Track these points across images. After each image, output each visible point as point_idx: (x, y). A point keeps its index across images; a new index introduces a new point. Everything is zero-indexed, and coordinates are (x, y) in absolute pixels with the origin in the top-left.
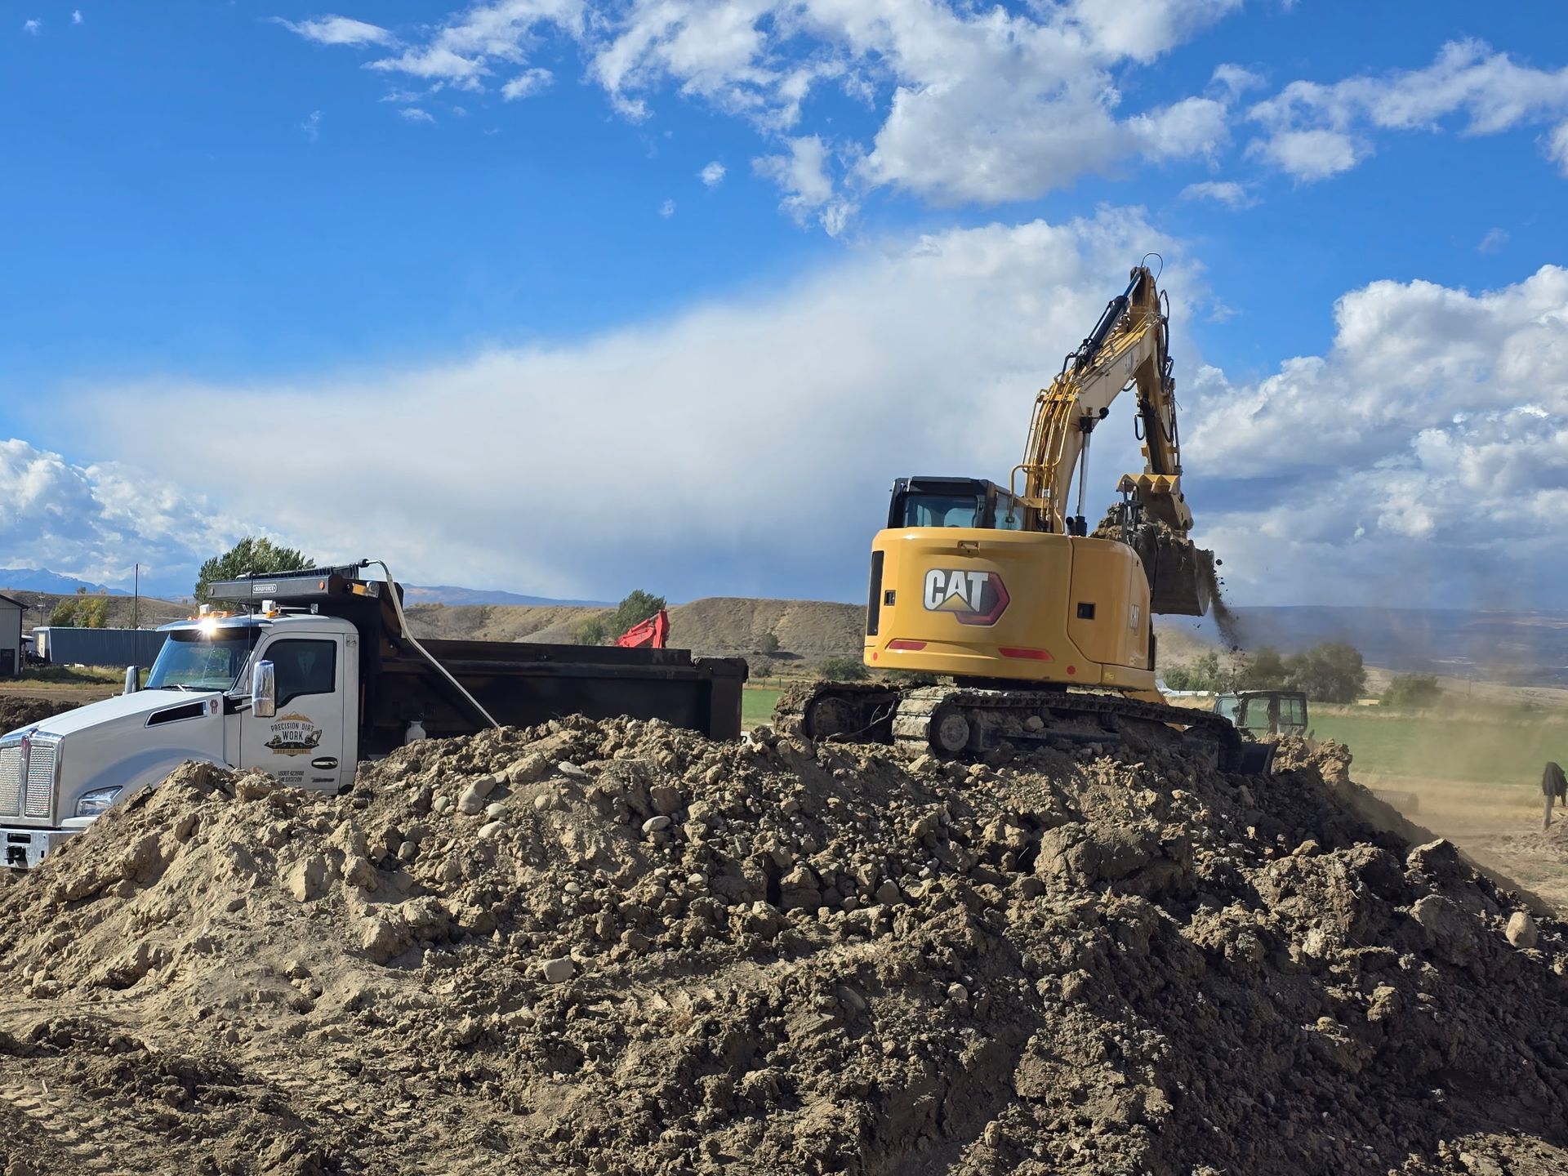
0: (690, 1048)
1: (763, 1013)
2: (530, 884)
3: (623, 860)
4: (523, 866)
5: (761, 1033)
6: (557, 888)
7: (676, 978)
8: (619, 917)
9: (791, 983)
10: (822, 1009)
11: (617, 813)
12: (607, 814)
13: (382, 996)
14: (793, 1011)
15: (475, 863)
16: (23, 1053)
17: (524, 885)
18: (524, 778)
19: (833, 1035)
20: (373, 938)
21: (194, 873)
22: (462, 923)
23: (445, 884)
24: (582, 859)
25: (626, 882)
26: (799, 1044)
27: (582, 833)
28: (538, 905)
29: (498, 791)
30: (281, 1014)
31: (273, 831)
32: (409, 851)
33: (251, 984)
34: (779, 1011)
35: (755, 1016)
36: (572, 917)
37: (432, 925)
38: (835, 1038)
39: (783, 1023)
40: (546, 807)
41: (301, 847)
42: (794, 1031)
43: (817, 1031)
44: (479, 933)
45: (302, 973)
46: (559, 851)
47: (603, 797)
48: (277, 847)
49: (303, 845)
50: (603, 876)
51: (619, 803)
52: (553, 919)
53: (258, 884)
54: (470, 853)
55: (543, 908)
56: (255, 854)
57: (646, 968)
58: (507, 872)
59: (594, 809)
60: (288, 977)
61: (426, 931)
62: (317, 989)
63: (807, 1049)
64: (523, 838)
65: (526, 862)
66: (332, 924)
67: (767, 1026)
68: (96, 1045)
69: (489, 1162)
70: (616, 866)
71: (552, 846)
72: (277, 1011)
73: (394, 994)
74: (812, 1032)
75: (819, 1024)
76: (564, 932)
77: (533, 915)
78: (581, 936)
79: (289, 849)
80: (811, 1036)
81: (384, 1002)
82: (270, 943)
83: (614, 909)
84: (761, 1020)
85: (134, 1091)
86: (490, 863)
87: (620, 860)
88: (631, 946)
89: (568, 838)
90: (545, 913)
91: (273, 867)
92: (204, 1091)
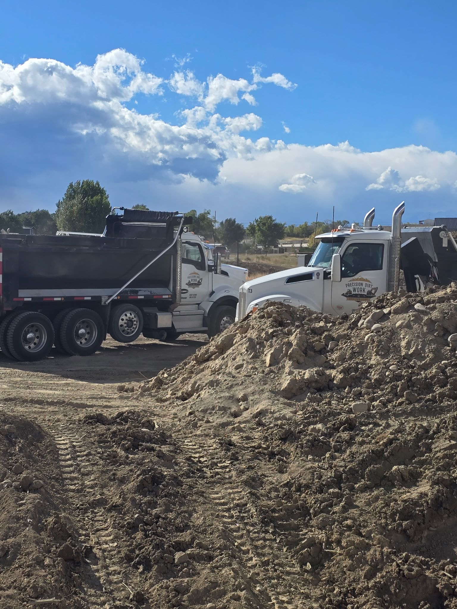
0: (372, 451)
1: (424, 437)
2: (375, 365)
3: (428, 355)
4: (376, 355)
5: (419, 447)
6: (386, 368)
7: (415, 417)
8: (410, 384)
9: (443, 423)
10: (451, 438)
11: (437, 330)
12: (431, 331)
13: (271, 413)
14: (438, 438)
15: (353, 353)
16: (107, 423)
17: (372, 365)
18: (397, 312)
19: (453, 452)
20: (286, 385)
21: (235, 351)
22: (335, 382)
23: (337, 362)
24: (407, 354)
25: (425, 367)
26: (435, 455)
27: (412, 340)
28: (374, 376)
29: (384, 317)
30: (224, 416)
31: (267, 333)
32: (333, 346)
33: (219, 402)
34: (432, 438)
35: (419, 438)
36: (388, 382)
37: (316, 381)
38: (453, 454)
39: (432, 443)
40: (400, 327)
41: (276, 341)
42: (435, 448)
43: (445, 449)
44: (340, 387)
45: (245, 398)
46: (397, 349)
47: (431, 322)
48: (267, 341)
49: (277, 340)
50: (415, 362)
51: (439, 326)
52: (379, 382)
53: (252, 358)
54: (353, 348)
55: (376, 377)
56: (258, 343)
57: (401, 410)
58: (367, 358)
59: (425, 329)
60: (238, 400)
61: (314, 384)
62: (247, 407)
63: (437, 458)
64: (380, 342)
65: (377, 354)
66: (274, 377)
67: (423, 444)
68: (137, 423)
69: (241, 492)
70: (424, 358)
71: (394, 346)
72: (223, 415)
73: (276, 412)
74: (442, 449)
75: (447, 445)
76: (382, 390)
77: (371, 380)
78: (389, 392)
79: (271, 342)
80: (442, 451)
81: (270, 415)
82: (241, 385)
83: (409, 380)
84: (421, 440)
85: (115, 442)
86: (361, 353)
87: (426, 355)
88: (407, 399)
89: (403, 343)
90: (376, 380)
91: (263, 350)
92: (142, 445)
